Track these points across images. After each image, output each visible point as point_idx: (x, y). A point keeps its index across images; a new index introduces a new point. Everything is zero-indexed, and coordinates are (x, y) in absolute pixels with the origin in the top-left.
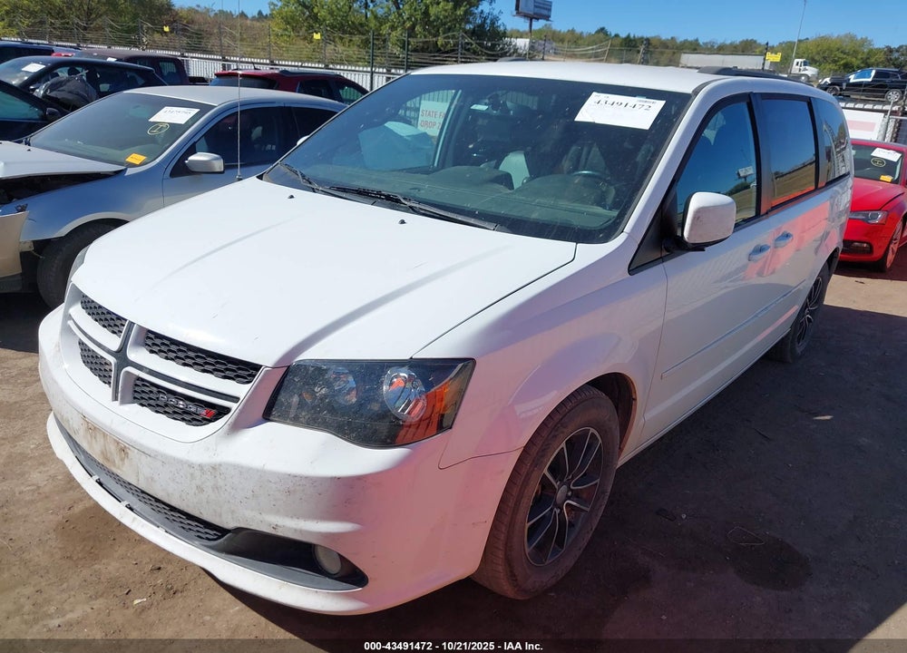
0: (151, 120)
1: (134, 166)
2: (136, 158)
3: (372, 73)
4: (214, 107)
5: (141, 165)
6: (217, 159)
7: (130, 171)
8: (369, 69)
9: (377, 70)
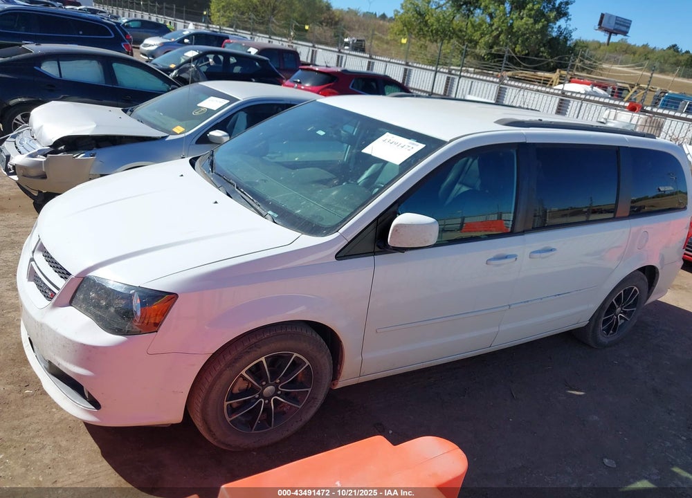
0: (199, 105)
1: (176, 134)
2: (178, 129)
3: (436, 72)
4: (239, 100)
5: (180, 134)
6: (225, 136)
7: (171, 137)
8: (434, 68)
9: (442, 70)
